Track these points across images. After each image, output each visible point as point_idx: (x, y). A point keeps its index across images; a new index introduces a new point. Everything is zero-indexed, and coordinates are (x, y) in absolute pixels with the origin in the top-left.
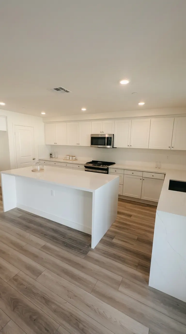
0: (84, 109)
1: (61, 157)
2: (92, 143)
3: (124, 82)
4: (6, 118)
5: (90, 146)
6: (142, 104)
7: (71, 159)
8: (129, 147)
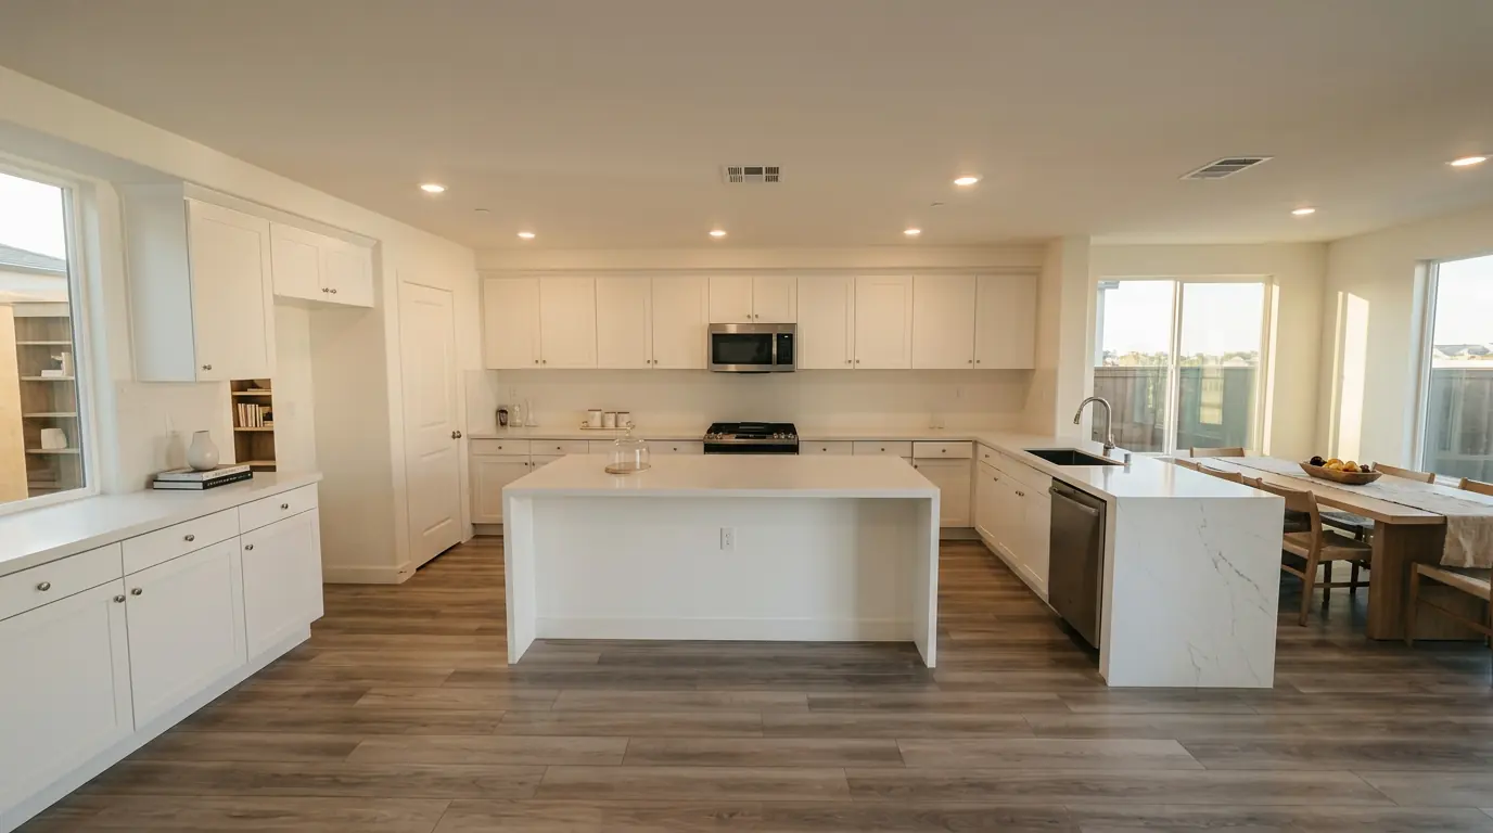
0: (718, 234)
1: (550, 417)
2: (717, 358)
3: (966, 181)
4: (377, 248)
5: (706, 367)
6: (912, 232)
7: (610, 423)
8: (850, 367)
